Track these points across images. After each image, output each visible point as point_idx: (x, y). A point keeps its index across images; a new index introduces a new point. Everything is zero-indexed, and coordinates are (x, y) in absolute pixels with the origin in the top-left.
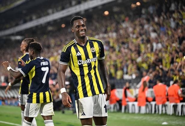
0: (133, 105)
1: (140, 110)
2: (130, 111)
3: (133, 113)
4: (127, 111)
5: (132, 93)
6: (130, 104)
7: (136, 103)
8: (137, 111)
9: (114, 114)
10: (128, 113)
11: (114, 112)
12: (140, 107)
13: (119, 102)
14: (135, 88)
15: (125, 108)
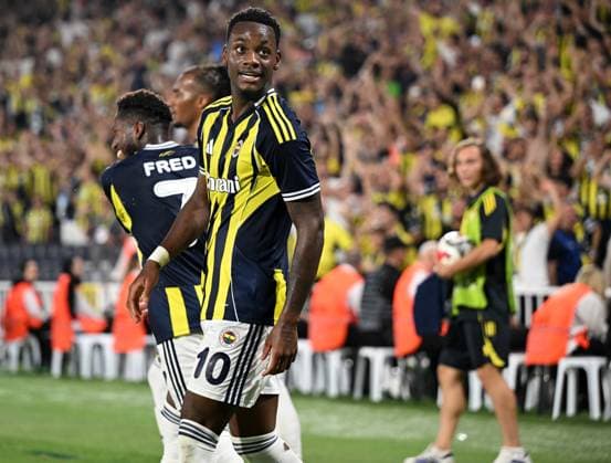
0: (98, 347)
1: (121, 368)
2: (85, 371)
3: (97, 380)
4: (71, 369)
5: (92, 299)
6: (86, 342)
7: (107, 341)
8: (111, 371)
9: (21, 382)
10: (78, 377)
11: (21, 373)
12: (122, 357)
13: (42, 332)
14: (106, 280)
15: (66, 359)
